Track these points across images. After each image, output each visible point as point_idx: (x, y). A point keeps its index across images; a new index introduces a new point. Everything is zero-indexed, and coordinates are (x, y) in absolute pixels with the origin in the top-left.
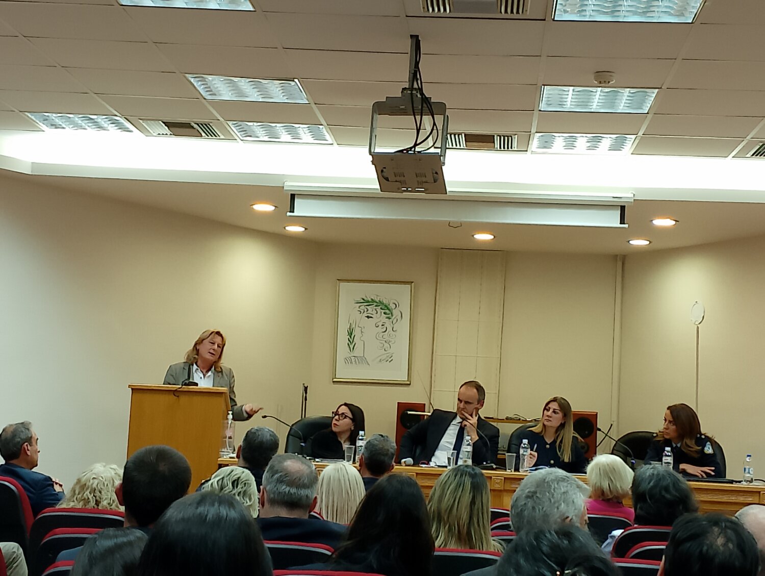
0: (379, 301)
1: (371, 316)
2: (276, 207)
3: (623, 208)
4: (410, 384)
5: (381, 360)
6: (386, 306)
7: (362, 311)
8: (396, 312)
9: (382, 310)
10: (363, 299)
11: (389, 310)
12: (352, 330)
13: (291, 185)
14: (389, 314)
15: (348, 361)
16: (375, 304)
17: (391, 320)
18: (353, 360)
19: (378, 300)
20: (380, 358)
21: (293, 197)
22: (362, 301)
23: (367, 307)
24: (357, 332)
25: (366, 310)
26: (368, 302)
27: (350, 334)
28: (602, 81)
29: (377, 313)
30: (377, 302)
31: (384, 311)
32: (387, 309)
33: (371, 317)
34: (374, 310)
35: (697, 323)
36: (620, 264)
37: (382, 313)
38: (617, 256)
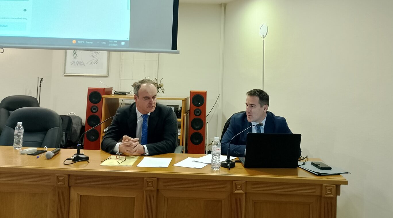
4: (108, 76)
15: (73, 63)
18: (76, 63)
36: (223, 8)
38: (222, 4)
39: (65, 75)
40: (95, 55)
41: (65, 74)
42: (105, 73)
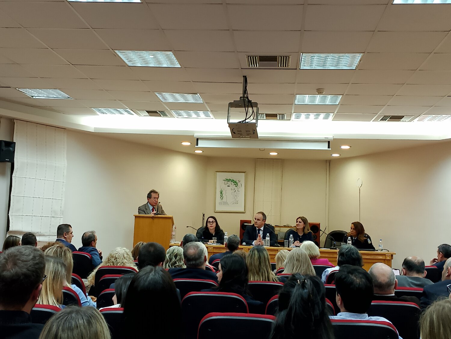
0: (233, 180)
2: (191, 143)
3: (329, 142)
4: (245, 213)
7: (226, 184)
10: (226, 179)
11: (237, 183)
13: (196, 135)
15: (220, 203)
16: (231, 181)
17: (237, 187)
18: (222, 203)
21: (197, 139)
23: (228, 182)
24: (224, 192)
26: (228, 180)
27: (221, 193)
28: (320, 93)
32: (236, 183)
33: (230, 186)
35: (359, 187)
36: (328, 164)
38: (327, 160)
40: (236, 197)
41: (215, 211)
42: (243, 210)
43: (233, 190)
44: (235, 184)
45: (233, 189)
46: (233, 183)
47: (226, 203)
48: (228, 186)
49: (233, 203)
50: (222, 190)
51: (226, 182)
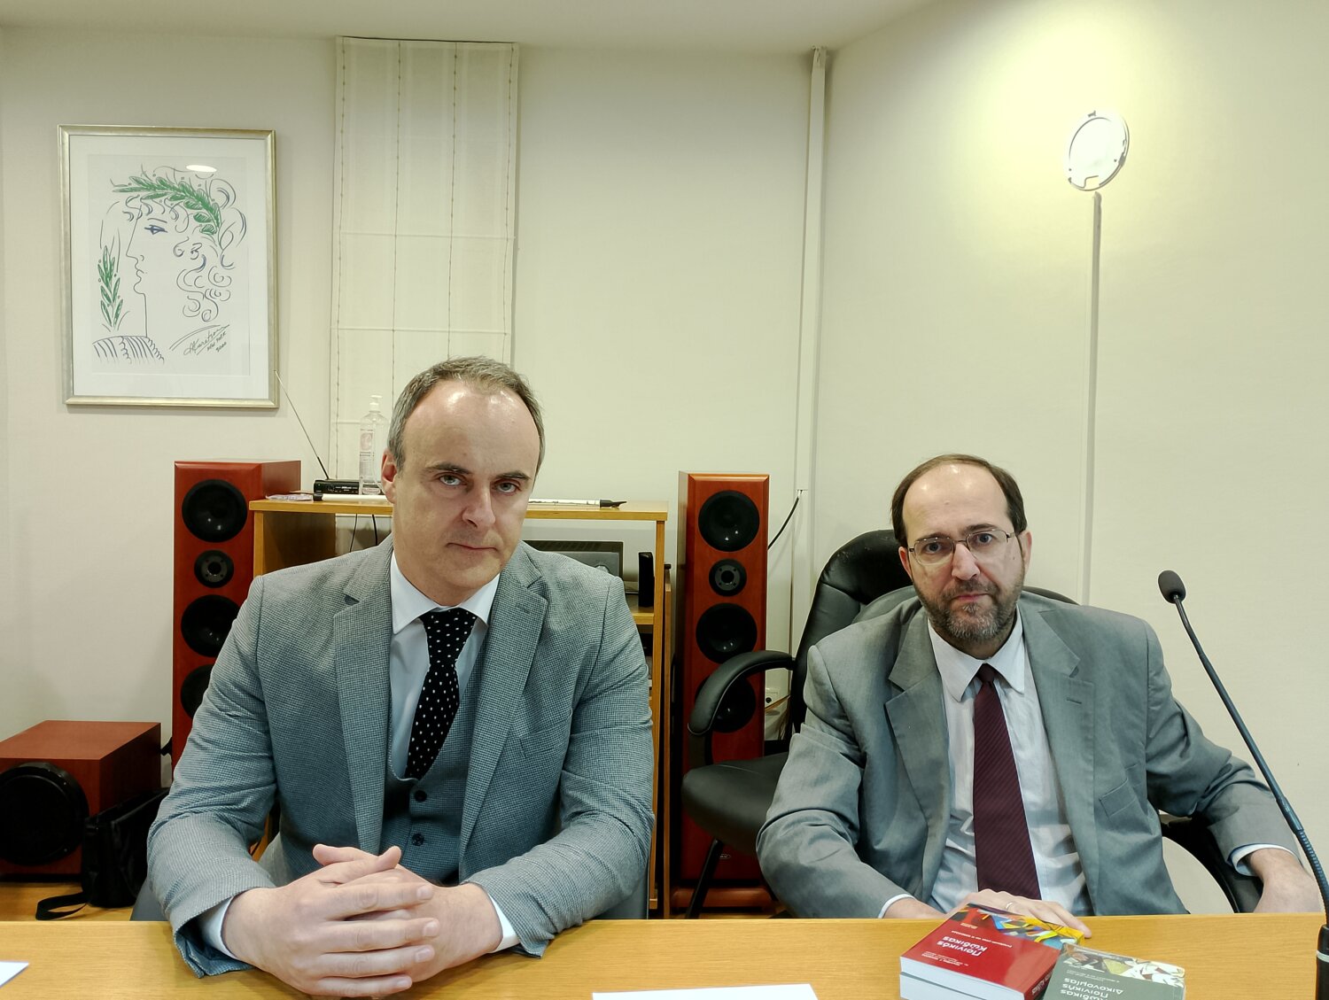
0: (183, 186)
1: (161, 225)
4: (277, 408)
5: (194, 344)
6: (200, 199)
7: (136, 213)
8: (228, 216)
9: (190, 211)
10: (138, 182)
11: (210, 209)
12: (112, 265)
14: (209, 221)
15: (104, 348)
16: (171, 193)
17: (215, 236)
18: (119, 348)
19: (179, 180)
20: (191, 340)
22: (134, 185)
23: (149, 202)
24: (124, 272)
25: (145, 210)
26: (151, 187)
27: (107, 274)
29: (177, 217)
30: (174, 188)
31: (195, 212)
32: (204, 208)
33: (163, 230)
34: (168, 209)
37: (191, 217)
39: (71, 406)
40: (206, 305)
41: (71, 401)
42: (258, 393)
43: (188, 254)
44: (198, 218)
45: (187, 247)
46: (187, 205)
47: (140, 346)
48: (152, 229)
49: (193, 348)
50: (114, 254)
51: (136, 203)
